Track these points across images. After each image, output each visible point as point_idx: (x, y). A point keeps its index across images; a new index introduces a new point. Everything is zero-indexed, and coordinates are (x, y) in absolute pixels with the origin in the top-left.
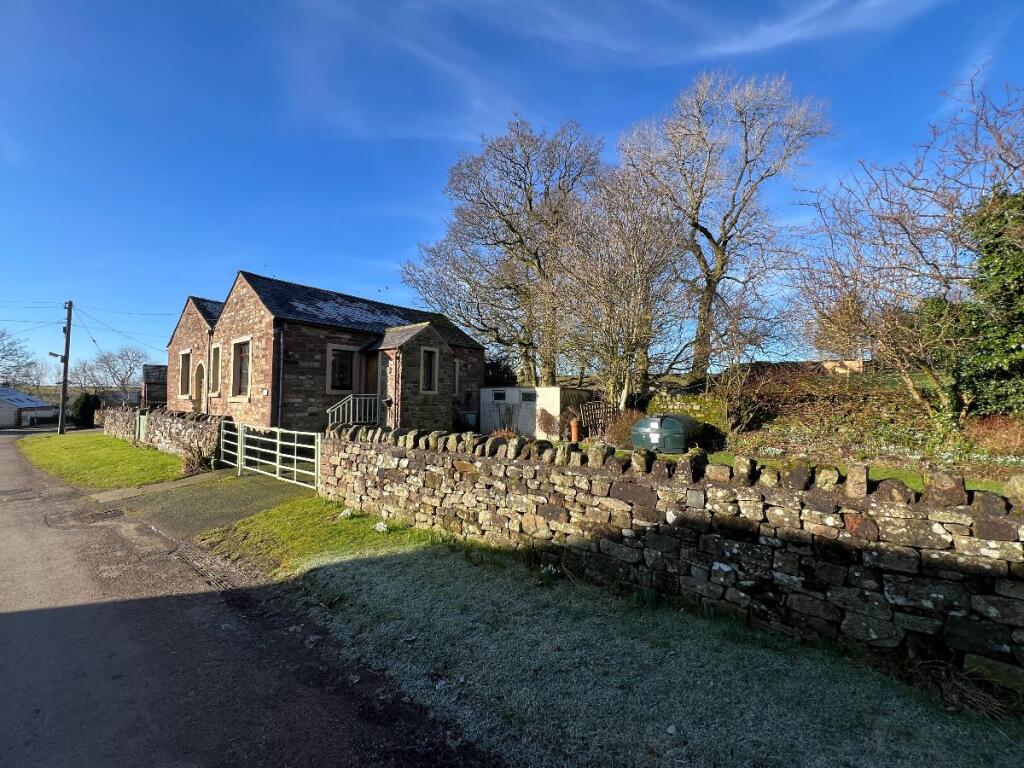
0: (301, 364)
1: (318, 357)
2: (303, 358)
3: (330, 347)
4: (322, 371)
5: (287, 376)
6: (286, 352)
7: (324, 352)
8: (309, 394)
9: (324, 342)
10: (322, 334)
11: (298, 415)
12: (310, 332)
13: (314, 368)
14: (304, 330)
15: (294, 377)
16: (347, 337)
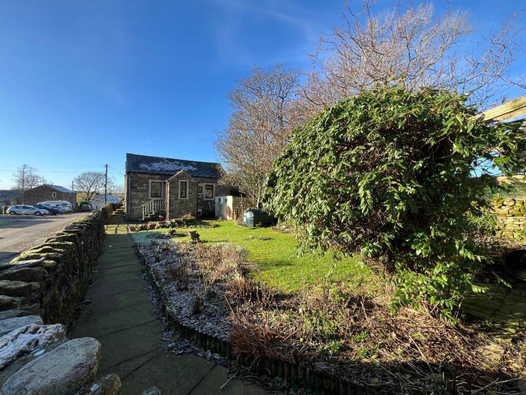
0: (138, 188)
1: (145, 185)
2: (139, 186)
3: (150, 181)
4: (147, 191)
5: (132, 193)
6: (131, 184)
7: (148, 183)
8: (142, 199)
9: (148, 179)
10: (147, 176)
11: (137, 207)
12: (142, 176)
13: (144, 189)
14: (139, 175)
15: (135, 193)
16: (157, 177)
